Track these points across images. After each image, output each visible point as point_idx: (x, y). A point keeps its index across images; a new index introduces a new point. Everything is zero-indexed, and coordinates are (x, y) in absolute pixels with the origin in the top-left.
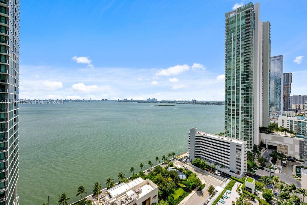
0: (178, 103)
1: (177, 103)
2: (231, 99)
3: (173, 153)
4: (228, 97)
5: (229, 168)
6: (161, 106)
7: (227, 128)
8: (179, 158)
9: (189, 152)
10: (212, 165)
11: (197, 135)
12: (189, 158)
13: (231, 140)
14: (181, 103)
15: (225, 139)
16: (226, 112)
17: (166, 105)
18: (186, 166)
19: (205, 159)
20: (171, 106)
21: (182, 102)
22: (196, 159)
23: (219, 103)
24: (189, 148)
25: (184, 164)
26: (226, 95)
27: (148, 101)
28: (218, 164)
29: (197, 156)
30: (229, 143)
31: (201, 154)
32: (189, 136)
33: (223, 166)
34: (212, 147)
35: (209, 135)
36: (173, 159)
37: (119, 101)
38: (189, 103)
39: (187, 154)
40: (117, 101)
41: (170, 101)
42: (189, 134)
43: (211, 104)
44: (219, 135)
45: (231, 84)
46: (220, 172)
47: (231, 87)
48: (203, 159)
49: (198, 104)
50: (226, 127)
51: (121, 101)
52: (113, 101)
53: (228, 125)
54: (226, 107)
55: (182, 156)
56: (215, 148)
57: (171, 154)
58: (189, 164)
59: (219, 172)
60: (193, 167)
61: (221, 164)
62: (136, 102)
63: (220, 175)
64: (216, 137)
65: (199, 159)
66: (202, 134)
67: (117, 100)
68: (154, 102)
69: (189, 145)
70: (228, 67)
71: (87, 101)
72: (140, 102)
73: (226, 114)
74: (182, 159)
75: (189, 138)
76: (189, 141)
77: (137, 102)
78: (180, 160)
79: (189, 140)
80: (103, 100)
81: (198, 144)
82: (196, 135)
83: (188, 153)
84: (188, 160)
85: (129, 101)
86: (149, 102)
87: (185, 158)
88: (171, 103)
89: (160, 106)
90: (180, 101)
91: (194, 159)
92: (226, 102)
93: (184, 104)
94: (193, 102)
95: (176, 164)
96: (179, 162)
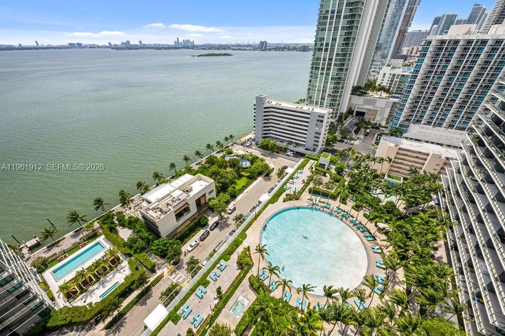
0: (235, 50)
1: (233, 50)
2: (324, 39)
3: (231, 136)
4: (321, 34)
5: (304, 145)
6: (204, 55)
7: (310, 91)
8: (241, 141)
9: (255, 132)
10: (284, 145)
11: (267, 105)
12: (254, 140)
13: (313, 110)
14: (241, 49)
15: (305, 108)
16: (313, 64)
17: (213, 55)
18: (250, 150)
19: (276, 138)
21: (243, 46)
22: (263, 140)
23: (304, 46)
24: (254, 127)
25: (247, 149)
26: (317, 31)
27: (177, 47)
28: (292, 142)
29: (265, 136)
30: (309, 114)
31: (270, 133)
32: (255, 109)
33: (297, 144)
34: (287, 122)
35: (284, 105)
36: (233, 144)
37: (111, 47)
38: (254, 48)
39: (252, 136)
40: (108, 47)
42: (255, 105)
43: (292, 49)
44: (298, 103)
45: (329, 6)
46: (293, 151)
47: (328, 11)
48: (273, 138)
49: (270, 50)
50: (309, 89)
51: (116, 48)
52: (99, 47)
53: (312, 87)
54: (314, 54)
55: (244, 138)
56: (290, 123)
57: (228, 137)
58: (254, 147)
59: (292, 152)
60: (260, 151)
61: (296, 143)
62: (151, 48)
63: (292, 155)
64: (293, 106)
65: (267, 139)
66: (274, 103)
67: (108, 45)
68: (188, 48)
69: (255, 122)
71: (30, 48)
72: (161, 49)
73: (312, 67)
74: (245, 142)
75: (255, 111)
76: (255, 116)
77: (153, 48)
78: (242, 145)
79: (255, 114)
80: (72, 46)
81: (267, 119)
82: (265, 106)
83: (253, 133)
84: (253, 143)
85: (135, 47)
86: (179, 48)
87: (248, 140)
88: (222, 49)
89: (202, 55)
90: (239, 45)
91: (261, 141)
92: (316, 44)
93: (245, 50)
94: (262, 46)
95: (236, 150)
96: (241, 147)
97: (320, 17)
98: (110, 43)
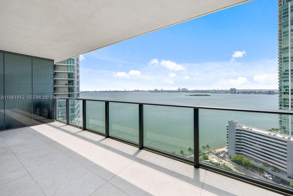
0: (213, 93)
1: (211, 93)
2: (288, 87)
3: (208, 146)
4: (284, 84)
5: (286, 173)
6: (193, 95)
7: (283, 123)
8: (215, 152)
9: (228, 147)
10: (260, 165)
11: (239, 128)
12: (227, 153)
13: (289, 138)
14: (216, 93)
15: (279, 136)
16: (280, 102)
17: (198, 95)
18: (224, 161)
19: (250, 157)
20: (204, 96)
21: (218, 91)
22: (236, 155)
23: (269, 91)
24: (227, 143)
25: (221, 160)
26: (280, 82)
27: (179, 91)
28: (269, 165)
29: (238, 152)
30: (286, 142)
31: (243, 151)
32: (228, 129)
33: (276, 168)
34: (259, 145)
35: (254, 130)
36: (208, 152)
37: (150, 91)
38: (226, 92)
39: (225, 149)
40: (148, 91)
41: (203, 90)
42: (227, 127)
43: (258, 93)
44: (270, 131)
45: (288, 67)
46: (272, 175)
47: (288, 71)
48: (247, 156)
49: (239, 93)
50: (281, 121)
51: (152, 92)
52: (145, 91)
53: (284, 119)
54: (281, 96)
55: (218, 150)
56: (265, 146)
57: (205, 146)
58: (228, 160)
59: (270, 175)
60: (233, 165)
61: (273, 167)
62: (166, 92)
63: (271, 178)
64: (267, 133)
65: (240, 156)
66: (244, 127)
67: (148, 90)
68: (184, 92)
69: (228, 139)
70: (283, 46)
71: (122, 92)
72: (170, 92)
73: (280, 105)
74: (219, 153)
75: (228, 131)
76: (228, 135)
77: (167, 92)
78: (216, 155)
79: (228, 133)
80: (136, 91)
81: (239, 139)
82: (236, 128)
83: (226, 147)
84: (227, 155)
85: (159, 91)
86: (179, 92)
87: (222, 152)
88: (204, 92)
89: (191, 95)
90: (215, 91)
91: (234, 156)
92: (280, 90)
93: (220, 93)
94: (232, 91)
95: (211, 158)
96: (216, 156)
97: (280, 74)
98: (149, 90)
